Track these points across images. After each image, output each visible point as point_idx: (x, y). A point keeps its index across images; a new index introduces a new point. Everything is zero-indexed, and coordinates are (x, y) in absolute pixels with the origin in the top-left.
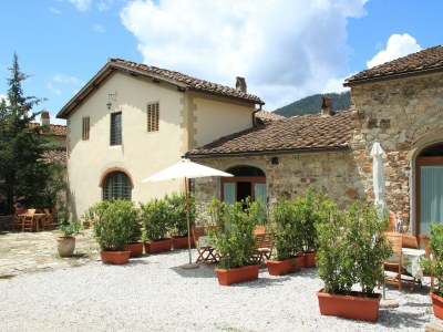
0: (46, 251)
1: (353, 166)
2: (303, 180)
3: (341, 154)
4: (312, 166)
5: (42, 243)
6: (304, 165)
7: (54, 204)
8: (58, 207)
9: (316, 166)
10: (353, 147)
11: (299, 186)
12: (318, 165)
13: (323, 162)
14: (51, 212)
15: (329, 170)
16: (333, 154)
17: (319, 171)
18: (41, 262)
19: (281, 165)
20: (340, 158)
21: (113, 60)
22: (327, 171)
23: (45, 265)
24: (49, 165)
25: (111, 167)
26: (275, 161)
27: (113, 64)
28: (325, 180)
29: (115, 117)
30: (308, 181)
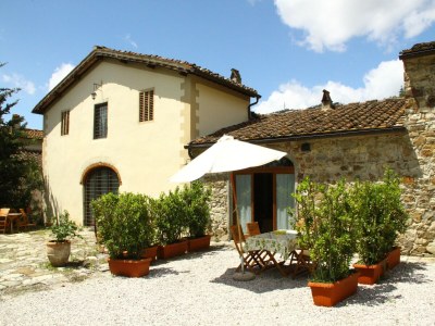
0: (30, 259)
1: (409, 150)
2: (343, 168)
3: (393, 136)
4: (355, 151)
5: (21, 247)
6: (345, 150)
7: (28, 204)
8: (32, 207)
9: (361, 152)
10: (409, 128)
11: (338, 174)
12: (364, 150)
13: (369, 147)
14: (25, 211)
15: (378, 155)
16: (383, 137)
17: (365, 157)
18: (27, 275)
19: (314, 152)
20: (392, 142)
21: (99, 48)
22: (374, 156)
23: (34, 280)
24: (23, 161)
25: (95, 162)
26: (306, 148)
27: (99, 51)
28: (373, 167)
29: (100, 109)
30: (351, 169)
